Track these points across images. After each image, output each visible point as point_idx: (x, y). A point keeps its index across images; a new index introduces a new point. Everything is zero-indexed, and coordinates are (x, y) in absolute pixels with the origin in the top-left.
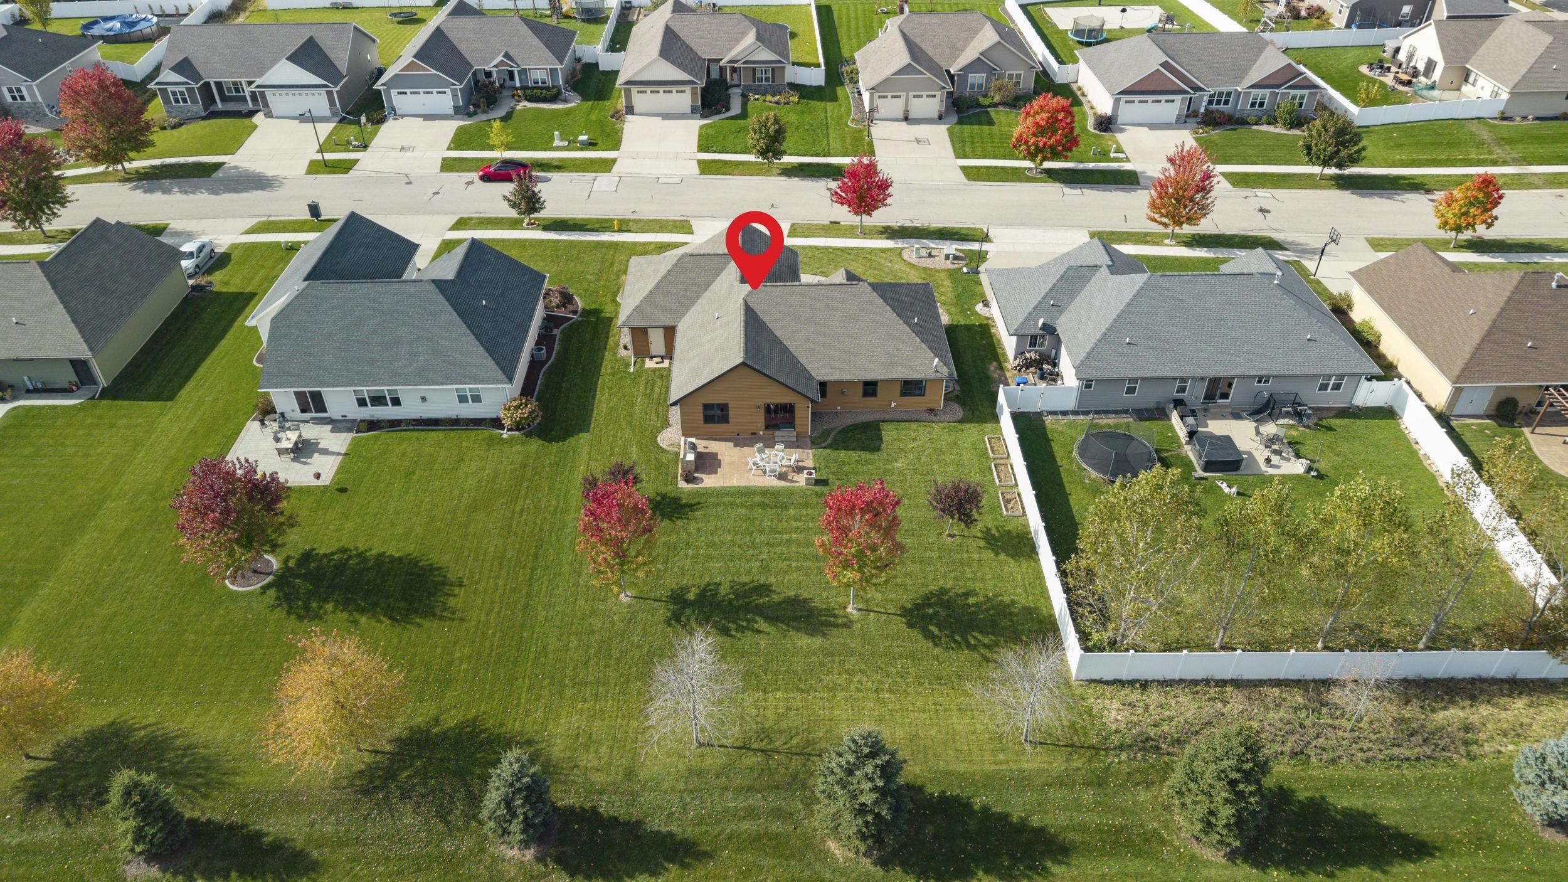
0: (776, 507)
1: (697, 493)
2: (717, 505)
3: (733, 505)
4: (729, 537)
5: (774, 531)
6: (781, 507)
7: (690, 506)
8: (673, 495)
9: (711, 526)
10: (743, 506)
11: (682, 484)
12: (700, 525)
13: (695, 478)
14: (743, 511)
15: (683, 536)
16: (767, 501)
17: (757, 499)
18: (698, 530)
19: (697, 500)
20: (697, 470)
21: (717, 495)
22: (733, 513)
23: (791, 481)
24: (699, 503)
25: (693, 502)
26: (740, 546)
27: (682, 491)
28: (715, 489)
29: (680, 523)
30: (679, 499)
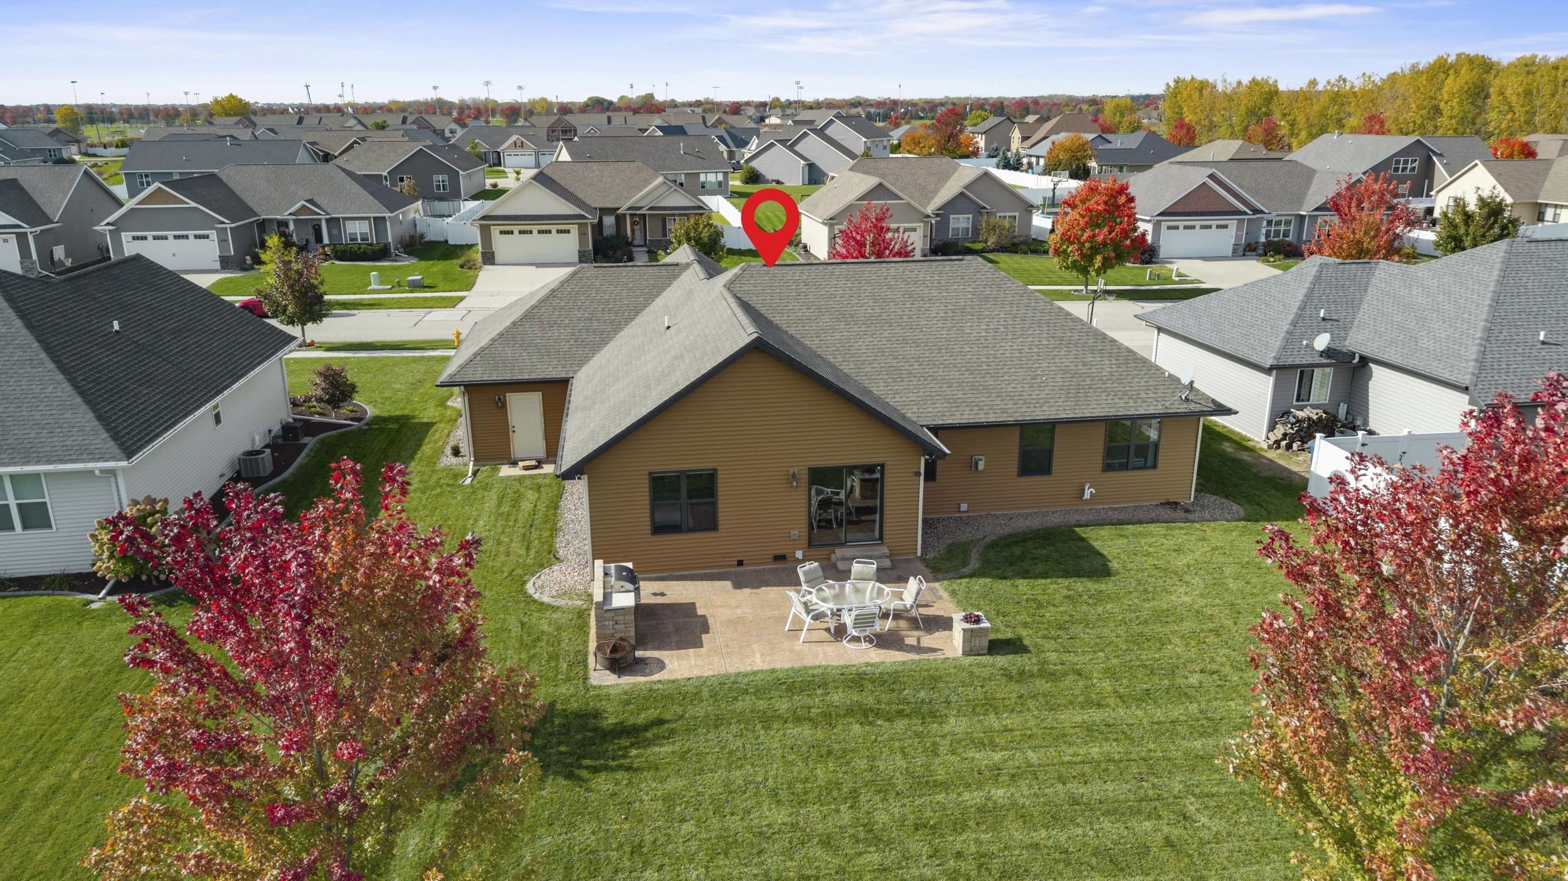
0: (900, 713)
1: (651, 696)
2: (718, 722)
3: (768, 719)
4: (781, 816)
5: (924, 783)
6: (916, 713)
7: (633, 733)
8: (574, 705)
9: (713, 782)
10: (798, 720)
11: (602, 678)
12: (674, 784)
13: (642, 661)
14: (805, 732)
15: (619, 825)
16: (870, 700)
17: (837, 697)
18: (669, 800)
19: (652, 714)
20: (642, 641)
21: (714, 695)
22: (773, 740)
23: (918, 649)
24: (660, 722)
25: (642, 719)
26: (826, 842)
27: (602, 694)
28: (703, 681)
29: (603, 783)
30: (597, 715)
